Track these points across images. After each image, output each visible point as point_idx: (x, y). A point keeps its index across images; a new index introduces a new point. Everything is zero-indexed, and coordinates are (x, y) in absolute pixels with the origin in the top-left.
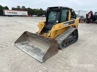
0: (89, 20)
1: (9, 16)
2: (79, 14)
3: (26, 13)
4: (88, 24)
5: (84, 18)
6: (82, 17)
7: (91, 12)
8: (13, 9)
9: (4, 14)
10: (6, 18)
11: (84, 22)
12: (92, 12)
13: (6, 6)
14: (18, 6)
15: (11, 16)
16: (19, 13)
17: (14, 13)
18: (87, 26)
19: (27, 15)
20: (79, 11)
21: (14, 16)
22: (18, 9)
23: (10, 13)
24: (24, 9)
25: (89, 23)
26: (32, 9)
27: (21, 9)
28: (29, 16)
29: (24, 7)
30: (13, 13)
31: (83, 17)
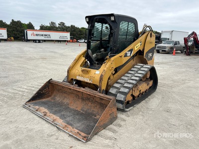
0: (189, 49)
1: (35, 41)
2: (172, 37)
3: (67, 36)
4: (188, 57)
5: (181, 46)
6: (176, 43)
7: (194, 34)
8: (43, 28)
9: (27, 37)
10: (33, 46)
11: (182, 53)
12: (196, 34)
13: (30, 23)
14: (52, 22)
15: (39, 41)
16: (55, 35)
17: (45, 35)
18: (186, 59)
19: (69, 39)
20: (172, 31)
21: (45, 41)
22: (52, 28)
23: (37, 35)
24: (63, 28)
25: (189, 55)
26: (77, 28)
27: (57, 28)
28: (71, 41)
29: (62, 24)
30: (42, 35)
31: (179, 44)
